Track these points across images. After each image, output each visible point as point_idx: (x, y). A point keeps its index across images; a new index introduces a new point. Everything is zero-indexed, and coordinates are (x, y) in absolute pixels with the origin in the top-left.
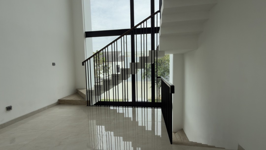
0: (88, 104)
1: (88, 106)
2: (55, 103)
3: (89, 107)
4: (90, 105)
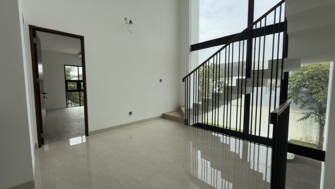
0: (186, 123)
1: (185, 124)
2: (160, 116)
3: (186, 126)
4: (187, 125)
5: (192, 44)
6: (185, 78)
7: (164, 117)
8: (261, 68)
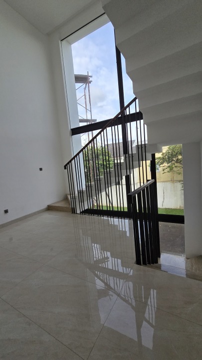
0: (73, 211)
4: (75, 213)
5: (72, 128)
6: (66, 165)
7: (50, 208)
8: (143, 143)
